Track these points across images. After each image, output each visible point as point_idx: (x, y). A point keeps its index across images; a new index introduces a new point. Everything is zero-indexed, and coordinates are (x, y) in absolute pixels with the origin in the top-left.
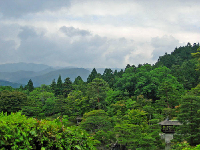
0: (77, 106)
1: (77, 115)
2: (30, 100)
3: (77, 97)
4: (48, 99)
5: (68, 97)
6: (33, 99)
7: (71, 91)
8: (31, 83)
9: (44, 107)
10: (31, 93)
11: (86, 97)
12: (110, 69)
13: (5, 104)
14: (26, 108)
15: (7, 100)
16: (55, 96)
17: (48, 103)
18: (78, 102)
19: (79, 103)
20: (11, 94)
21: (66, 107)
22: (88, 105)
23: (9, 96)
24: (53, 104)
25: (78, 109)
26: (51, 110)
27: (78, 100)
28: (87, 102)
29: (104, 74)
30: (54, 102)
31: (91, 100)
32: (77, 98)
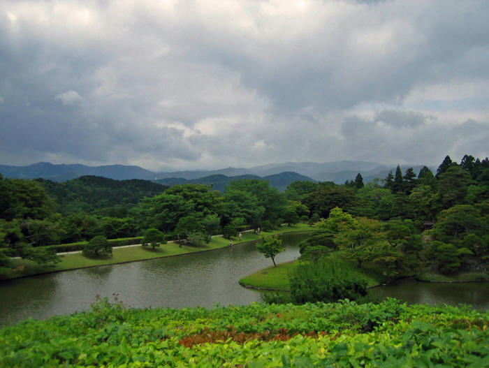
0: (425, 206)
1: (425, 220)
2: (359, 199)
3: (425, 194)
4: (384, 198)
5: (412, 194)
6: (362, 197)
7: (414, 187)
8: (359, 178)
9: (378, 209)
10: (360, 190)
11: (437, 194)
12: (471, 156)
13: (326, 204)
14: (353, 210)
15: (328, 199)
16: (393, 193)
17: (383, 203)
18: (425, 201)
19: (428, 203)
20: (333, 190)
21: (408, 208)
22: (441, 205)
23: (331, 193)
24: (390, 205)
25: (426, 210)
26: (387, 212)
27: (426, 198)
28: (439, 201)
29: (462, 163)
30: (391, 201)
31: (445, 197)
32: (424, 196)
